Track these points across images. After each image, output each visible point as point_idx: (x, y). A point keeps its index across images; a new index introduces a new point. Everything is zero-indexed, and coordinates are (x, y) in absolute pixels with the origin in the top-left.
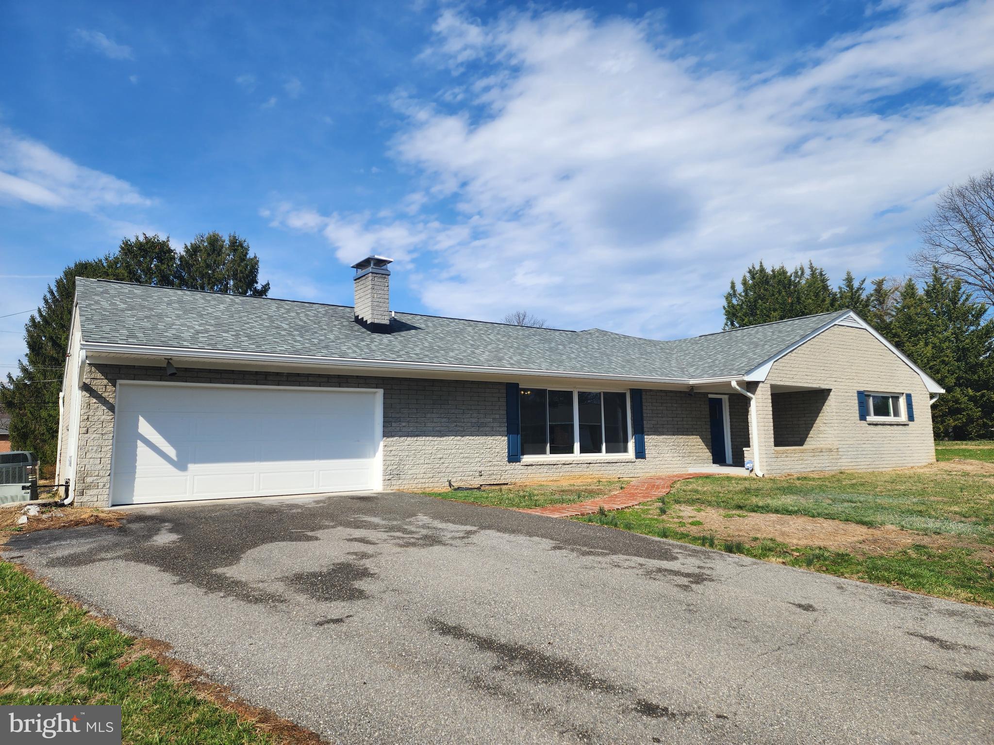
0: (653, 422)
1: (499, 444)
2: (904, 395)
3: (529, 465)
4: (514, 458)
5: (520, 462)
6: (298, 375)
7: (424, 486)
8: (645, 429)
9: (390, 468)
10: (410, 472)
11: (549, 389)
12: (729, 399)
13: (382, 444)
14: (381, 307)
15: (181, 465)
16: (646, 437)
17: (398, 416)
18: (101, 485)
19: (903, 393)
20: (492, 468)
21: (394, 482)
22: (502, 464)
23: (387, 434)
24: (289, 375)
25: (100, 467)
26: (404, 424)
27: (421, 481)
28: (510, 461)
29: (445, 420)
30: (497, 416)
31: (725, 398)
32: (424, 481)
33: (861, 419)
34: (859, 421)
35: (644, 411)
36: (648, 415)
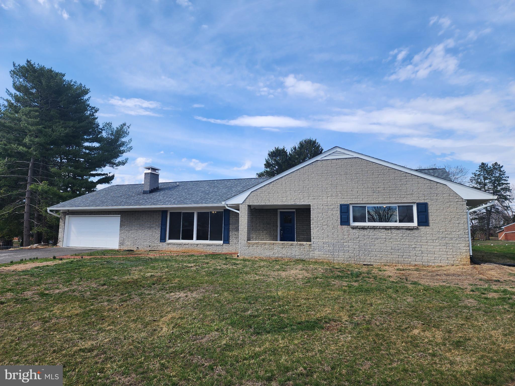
1: (157, 234)
2: (417, 204)
3: (170, 244)
4: (163, 239)
5: (166, 242)
8: (231, 229)
9: (120, 242)
10: (126, 243)
11: (183, 212)
12: (296, 212)
16: (230, 233)
17: (124, 224)
19: (415, 203)
20: (154, 244)
21: (121, 246)
22: (157, 243)
26: (126, 227)
28: (160, 241)
30: (158, 224)
32: (130, 247)
33: (341, 225)
34: (340, 226)
35: (230, 220)
36: (233, 222)
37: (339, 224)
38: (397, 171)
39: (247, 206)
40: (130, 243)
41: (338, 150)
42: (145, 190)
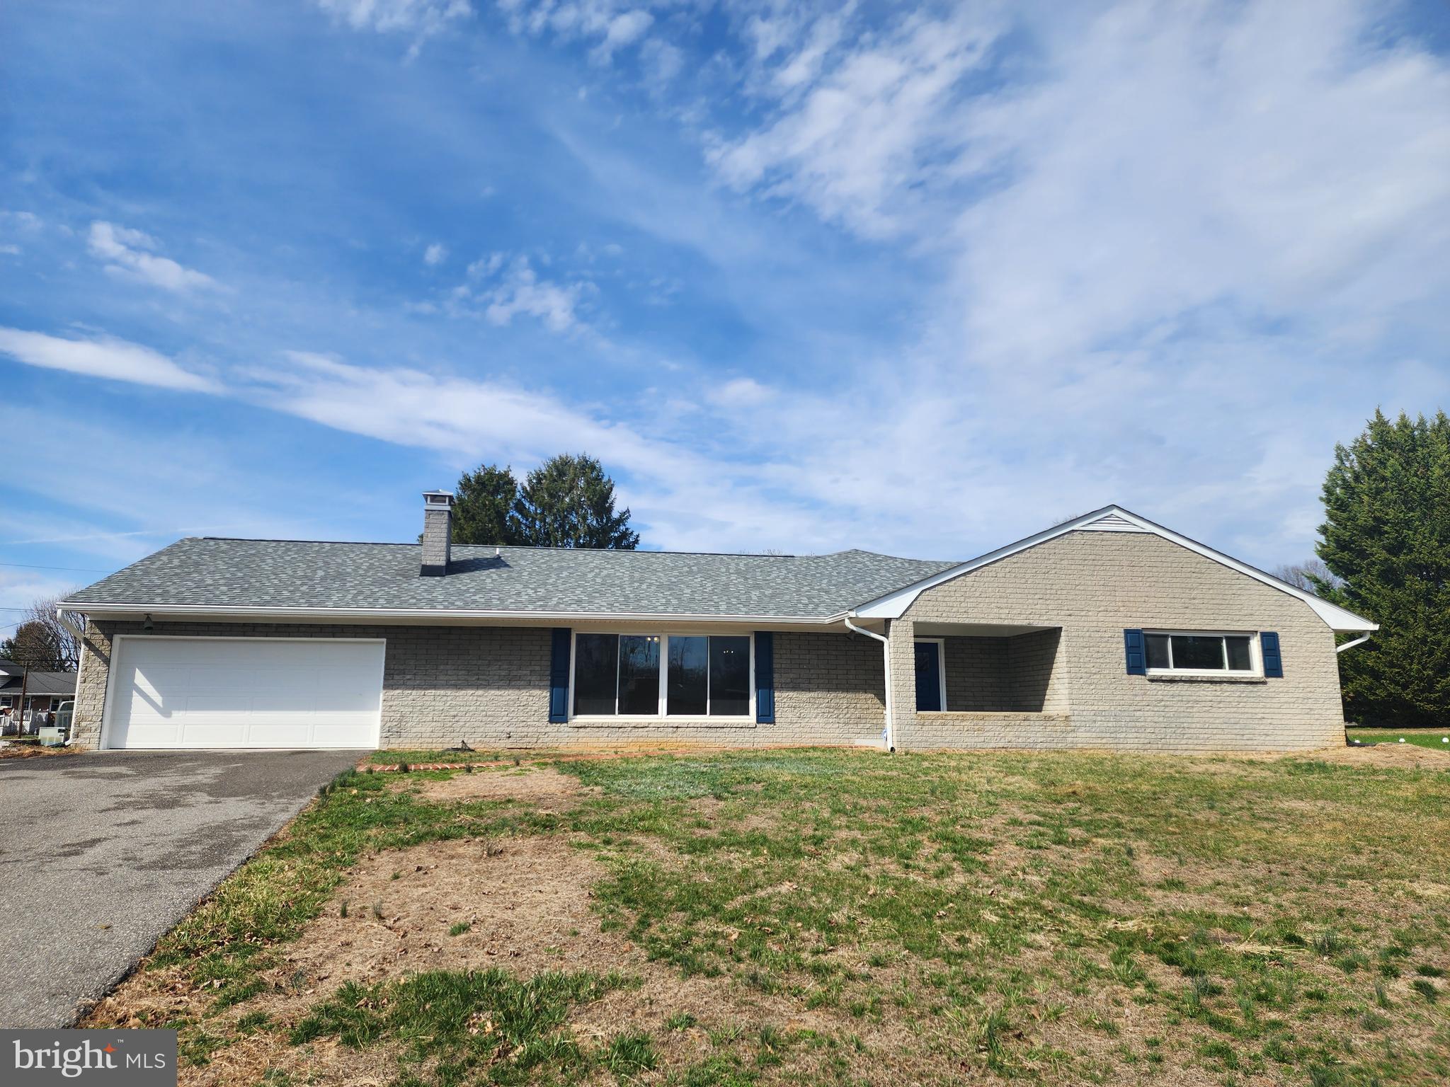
0: (792, 676)
1: (540, 699)
2: (1259, 634)
3: (581, 727)
4: (557, 715)
5: (567, 722)
6: (288, 625)
7: (430, 746)
8: (775, 685)
9: (388, 724)
10: (414, 730)
11: (622, 634)
12: (945, 644)
13: (382, 697)
14: (435, 547)
15: (166, 712)
16: (776, 694)
17: (402, 667)
18: (93, 729)
19: (1256, 632)
20: (525, 729)
21: (392, 740)
22: (540, 725)
23: (386, 687)
24: (279, 626)
25: (93, 713)
26: (408, 677)
27: (427, 740)
28: (551, 721)
29: (463, 672)
30: (537, 668)
31: (940, 642)
32: (430, 740)
33: (1129, 673)
34: (1126, 676)
35: (775, 661)
36: (783, 666)
37: (1125, 671)
38: (1223, 567)
39: (911, 624)
40: (429, 729)
41: (1115, 512)
42: (429, 563)
